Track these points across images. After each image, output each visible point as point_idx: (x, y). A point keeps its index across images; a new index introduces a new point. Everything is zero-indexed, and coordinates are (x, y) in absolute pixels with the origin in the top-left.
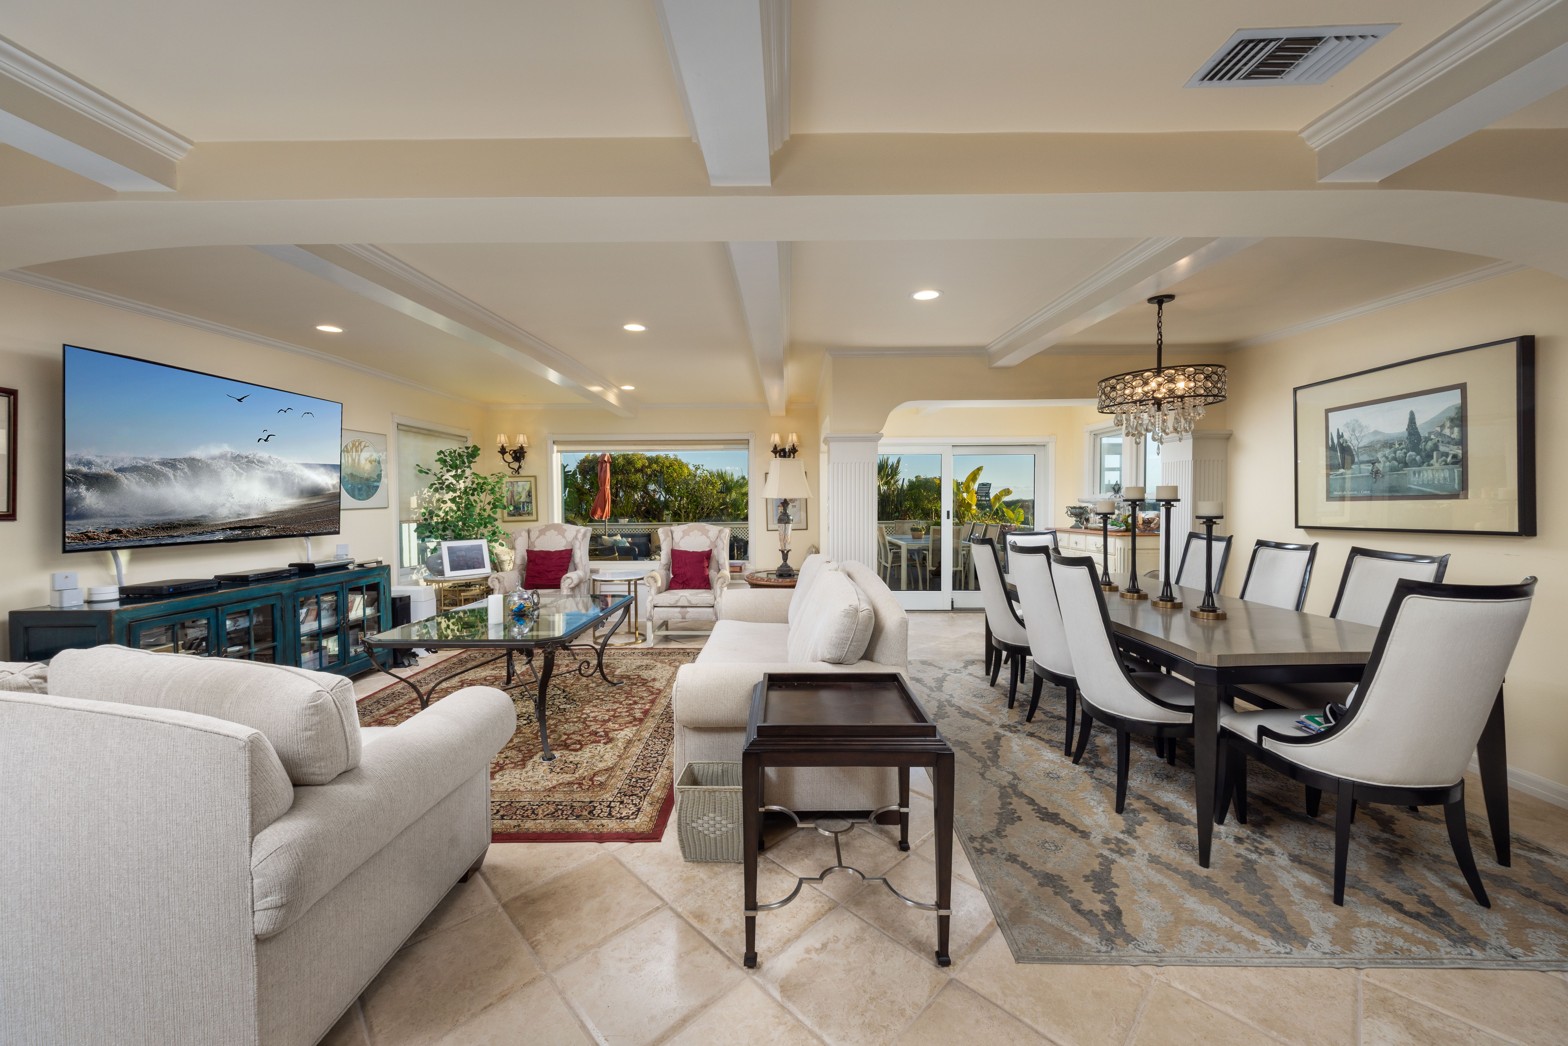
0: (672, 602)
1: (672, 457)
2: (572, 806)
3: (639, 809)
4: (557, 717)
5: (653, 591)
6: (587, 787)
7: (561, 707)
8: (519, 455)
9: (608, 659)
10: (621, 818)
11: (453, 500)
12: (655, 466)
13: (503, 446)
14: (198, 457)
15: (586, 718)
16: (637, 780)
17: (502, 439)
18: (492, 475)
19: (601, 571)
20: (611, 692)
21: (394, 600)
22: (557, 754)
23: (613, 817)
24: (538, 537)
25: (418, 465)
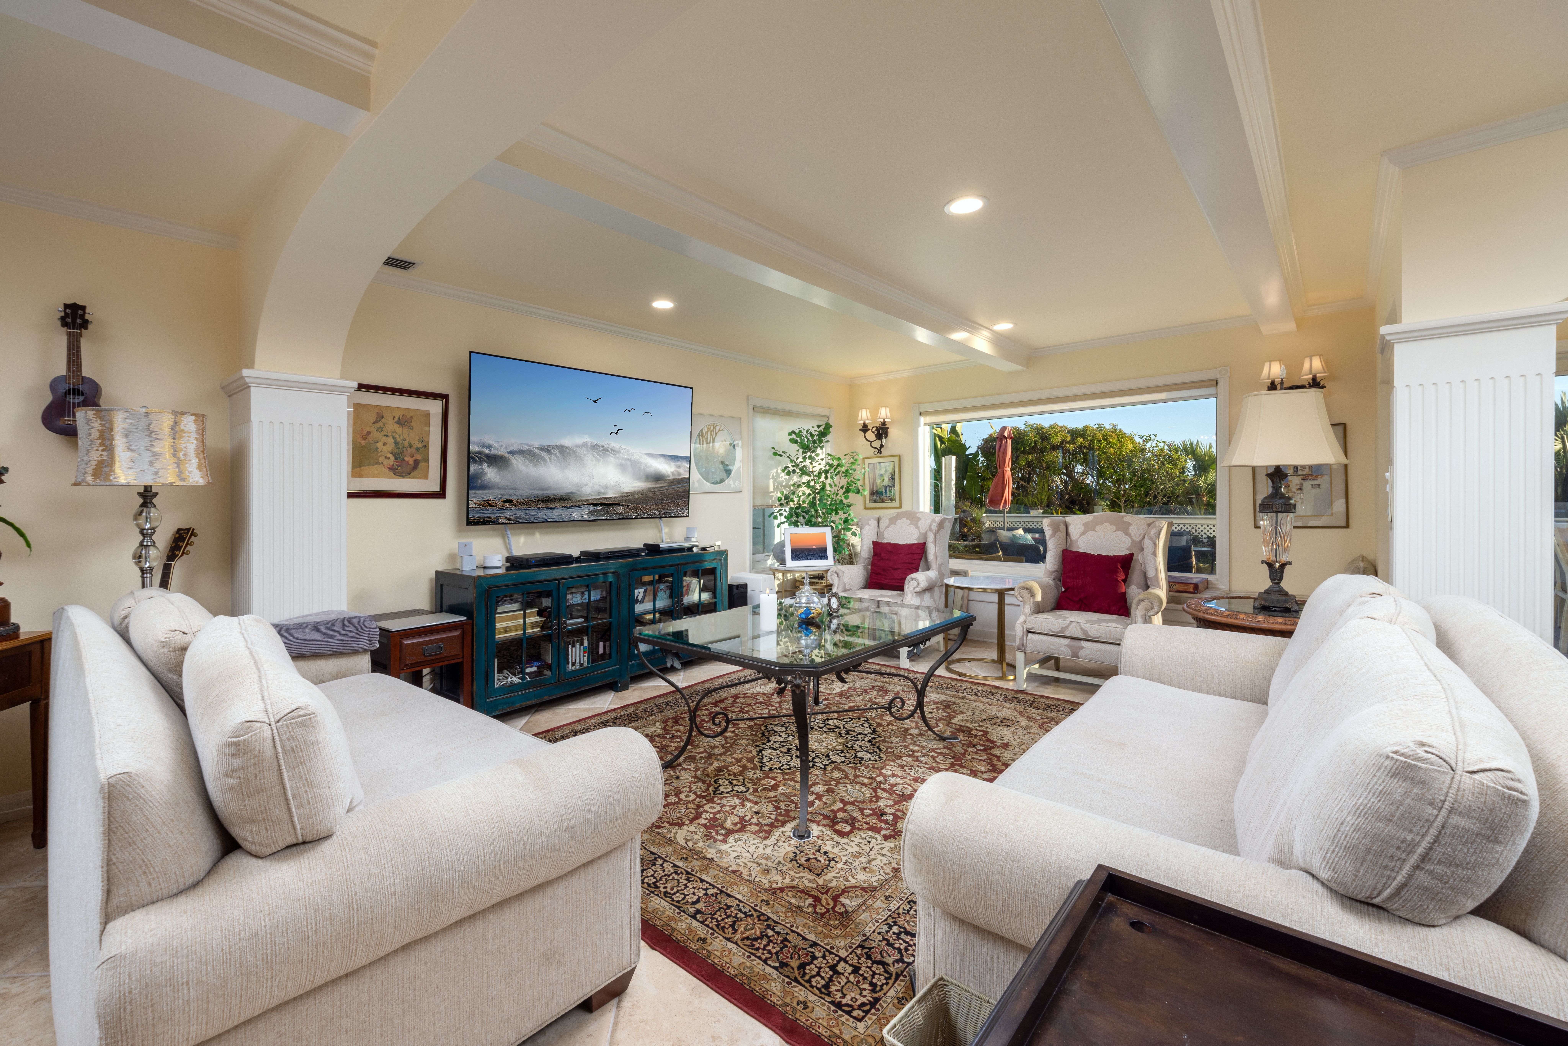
0: (1056, 629)
1: (1107, 427)
2: (786, 940)
3: (877, 1000)
4: (846, 769)
5: (1028, 609)
6: (824, 910)
7: (859, 755)
8: (882, 431)
9: (953, 696)
10: (839, 1005)
11: (808, 484)
12: (1080, 440)
13: (864, 424)
14: (566, 445)
15: (880, 782)
16: (900, 933)
17: (864, 415)
18: (846, 455)
19: (970, 574)
20: (933, 750)
21: (731, 587)
22: (815, 830)
23: (829, 994)
24: (887, 527)
25: (773, 448)
